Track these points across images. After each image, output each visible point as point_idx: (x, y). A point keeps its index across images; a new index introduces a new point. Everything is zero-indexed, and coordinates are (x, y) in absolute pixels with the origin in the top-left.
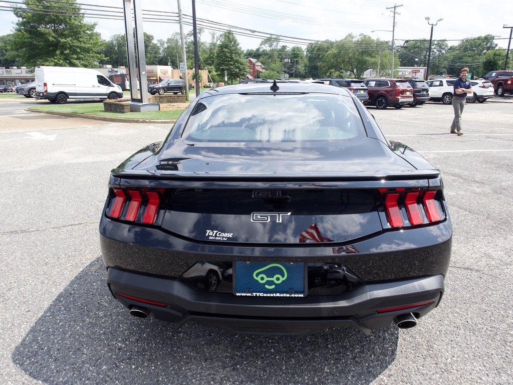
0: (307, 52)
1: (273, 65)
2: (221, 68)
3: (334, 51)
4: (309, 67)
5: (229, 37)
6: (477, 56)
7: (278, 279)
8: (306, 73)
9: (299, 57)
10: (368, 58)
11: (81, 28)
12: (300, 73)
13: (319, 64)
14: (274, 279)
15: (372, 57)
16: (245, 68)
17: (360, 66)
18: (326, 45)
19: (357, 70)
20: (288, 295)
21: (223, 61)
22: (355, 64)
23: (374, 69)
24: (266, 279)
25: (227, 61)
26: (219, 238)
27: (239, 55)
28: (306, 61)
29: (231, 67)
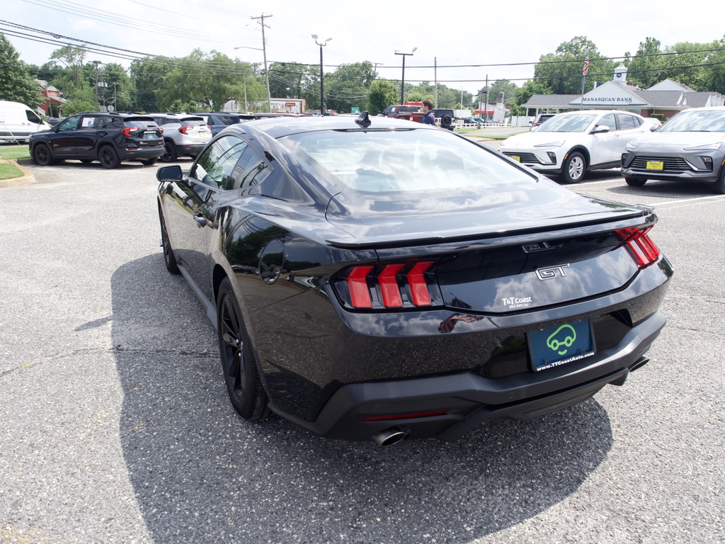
0: (132, 72)
1: (78, 92)
3: (177, 73)
4: (138, 95)
6: (358, 87)
7: (569, 341)
8: (134, 104)
9: (119, 79)
10: (227, 85)
12: (124, 104)
13: (155, 91)
14: (565, 343)
15: (232, 84)
17: (217, 95)
18: (160, 65)
19: (213, 102)
20: (582, 357)
22: (210, 92)
23: (236, 99)
24: (559, 344)
26: (520, 305)
27: (22, 73)
28: (132, 86)
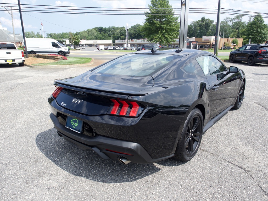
2: (249, 37)
5: (258, 18)
11: (172, 19)
16: (266, 37)
20: (76, 131)
21: (250, 33)
24: (74, 124)
25: (254, 33)
26: (63, 105)
27: (263, 29)
29: (256, 36)
